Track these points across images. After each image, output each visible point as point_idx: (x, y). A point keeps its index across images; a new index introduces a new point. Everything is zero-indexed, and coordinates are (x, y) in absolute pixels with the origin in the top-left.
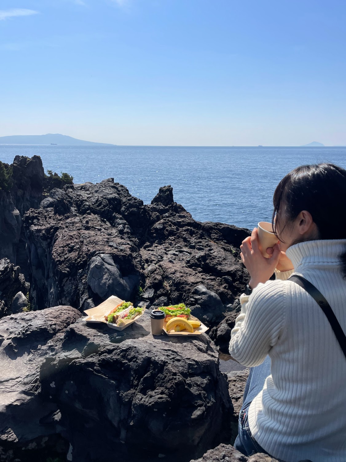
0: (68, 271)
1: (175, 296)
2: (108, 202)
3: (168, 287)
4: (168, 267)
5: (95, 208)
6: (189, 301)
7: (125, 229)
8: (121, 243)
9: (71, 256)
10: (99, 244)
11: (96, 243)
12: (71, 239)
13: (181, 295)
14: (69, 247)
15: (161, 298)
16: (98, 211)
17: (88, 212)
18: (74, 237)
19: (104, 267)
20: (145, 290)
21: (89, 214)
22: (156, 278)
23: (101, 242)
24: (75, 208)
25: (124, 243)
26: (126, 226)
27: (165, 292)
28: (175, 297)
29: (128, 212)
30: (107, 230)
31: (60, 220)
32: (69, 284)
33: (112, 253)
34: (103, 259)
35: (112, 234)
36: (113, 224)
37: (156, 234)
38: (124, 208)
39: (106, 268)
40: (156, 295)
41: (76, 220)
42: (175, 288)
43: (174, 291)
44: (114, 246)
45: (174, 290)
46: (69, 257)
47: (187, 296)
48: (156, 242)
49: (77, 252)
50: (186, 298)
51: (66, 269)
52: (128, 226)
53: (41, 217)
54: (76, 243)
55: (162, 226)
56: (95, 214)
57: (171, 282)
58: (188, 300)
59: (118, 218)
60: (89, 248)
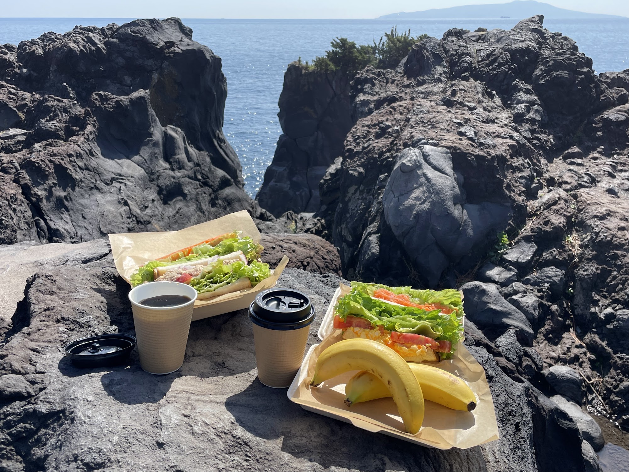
0: (360, 173)
1: (585, 273)
2: (509, 58)
3: (577, 247)
4: (594, 201)
5: (479, 68)
6: (622, 293)
7: (529, 112)
8: (494, 133)
9: (375, 145)
10: (439, 127)
11: (433, 125)
12: (391, 112)
13: (605, 274)
14: (380, 128)
15: (546, 269)
16: (484, 74)
17: (463, 75)
18: (397, 109)
19: (419, 172)
20: (515, 243)
21: (466, 79)
22: (549, 221)
23: (444, 124)
24: (446, 69)
25: (502, 135)
26: (535, 107)
27: (565, 258)
28: (587, 275)
29: (547, 78)
30: (489, 111)
31: (407, 86)
32: (358, 199)
33: (455, 148)
34: (425, 157)
35: (496, 121)
36: (509, 102)
37: (603, 133)
38: (541, 70)
39: (425, 175)
40: (539, 259)
41: (436, 89)
42: (595, 253)
43: (589, 260)
44: (468, 134)
45: (590, 257)
46: (371, 147)
47: (621, 280)
48: (599, 149)
49: (391, 140)
50: (617, 285)
51: (357, 168)
52: (540, 108)
53: (380, 81)
54: (396, 121)
55: (624, 115)
56: (476, 80)
57: (589, 238)
58: (621, 290)
59: (522, 91)
60: (413, 134)
